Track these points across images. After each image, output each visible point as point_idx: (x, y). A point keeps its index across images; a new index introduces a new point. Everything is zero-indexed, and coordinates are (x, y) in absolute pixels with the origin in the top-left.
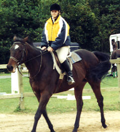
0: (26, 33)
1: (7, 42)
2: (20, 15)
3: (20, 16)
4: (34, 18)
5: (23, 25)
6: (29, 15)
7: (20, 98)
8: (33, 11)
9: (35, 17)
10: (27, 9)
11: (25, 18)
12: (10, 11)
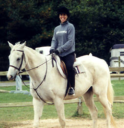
0: (112, 33)
1: (91, 43)
2: (105, 14)
3: (106, 16)
4: (120, 17)
5: (108, 26)
6: (115, 15)
7: (79, 103)
8: (119, 11)
9: (122, 17)
10: (113, 8)
11: (111, 17)
12: (95, 11)
